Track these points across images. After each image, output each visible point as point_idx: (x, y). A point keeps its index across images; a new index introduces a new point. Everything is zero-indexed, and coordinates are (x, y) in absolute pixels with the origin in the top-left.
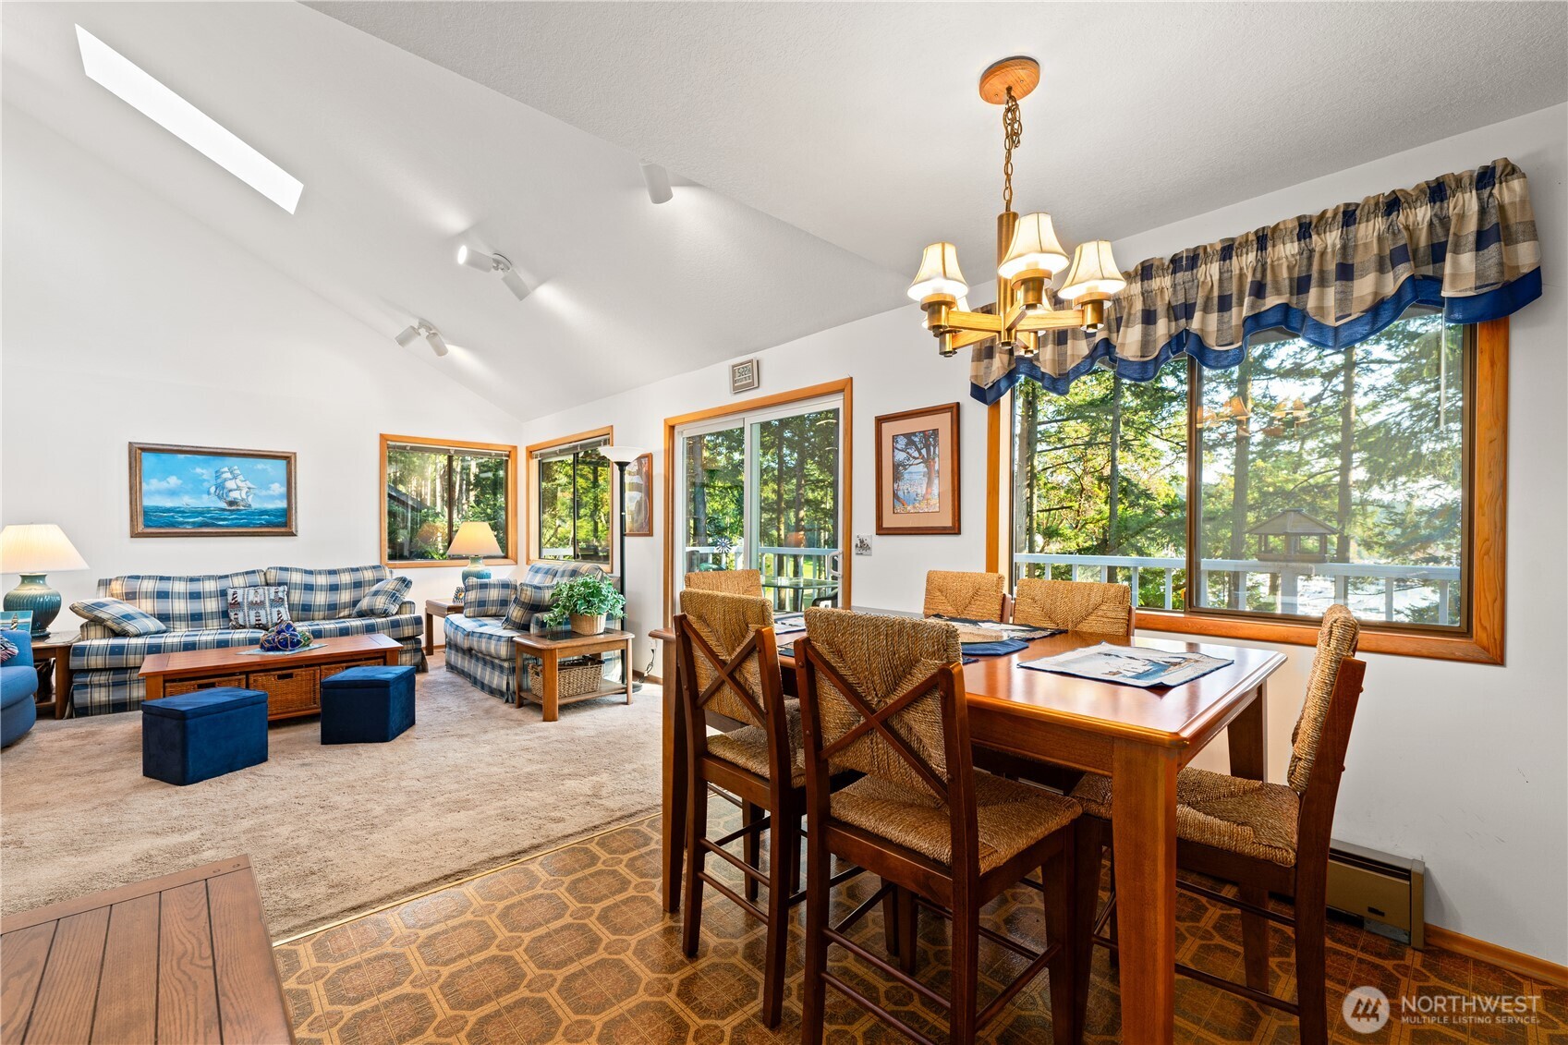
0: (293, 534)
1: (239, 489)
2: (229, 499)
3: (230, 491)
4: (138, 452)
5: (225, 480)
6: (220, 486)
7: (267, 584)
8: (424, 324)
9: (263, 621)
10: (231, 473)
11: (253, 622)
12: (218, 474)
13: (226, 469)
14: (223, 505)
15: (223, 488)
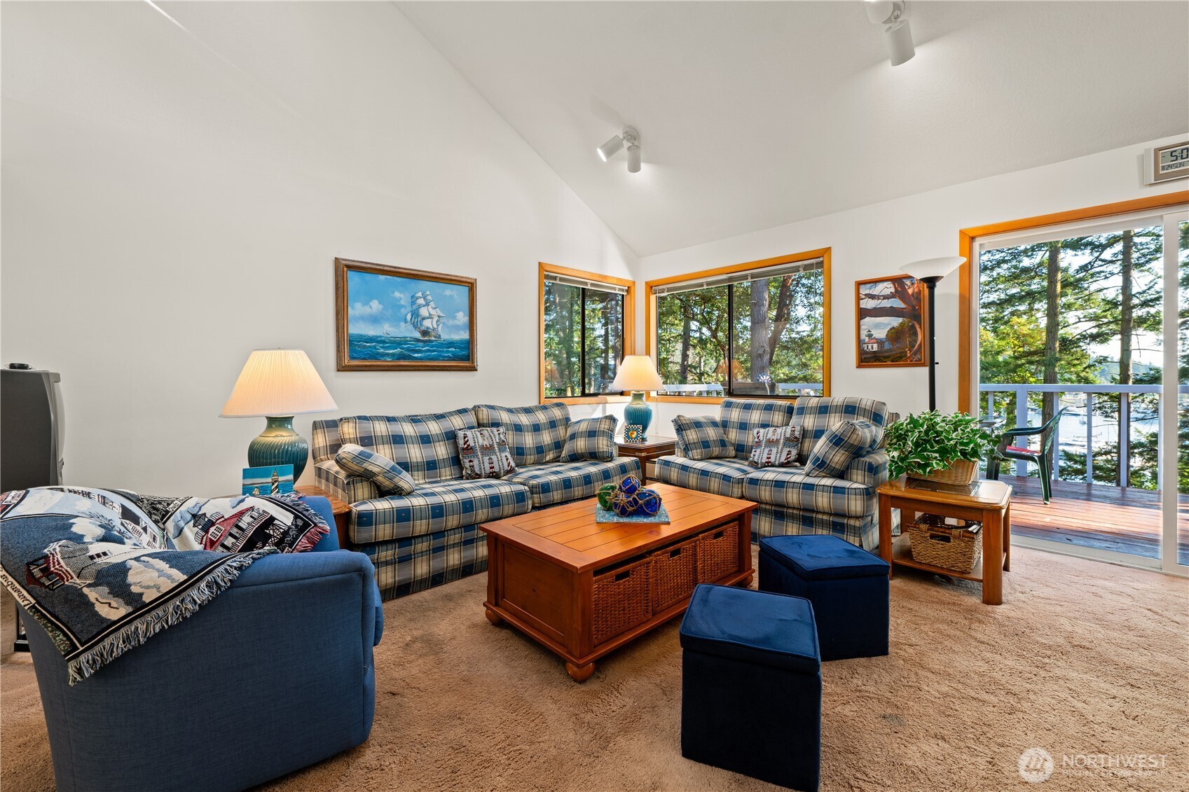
0: (474, 369)
1: (430, 317)
2: (423, 328)
3: (424, 319)
4: (344, 269)
5: (420, 306)
6: (415, 314)
7: (480, 425)
9: (496, 469)
10: (425, 298)
11: (488, 470)
12: (414, 299)
13: (420, 294)
14: (418, 335)
15: (418, 315)
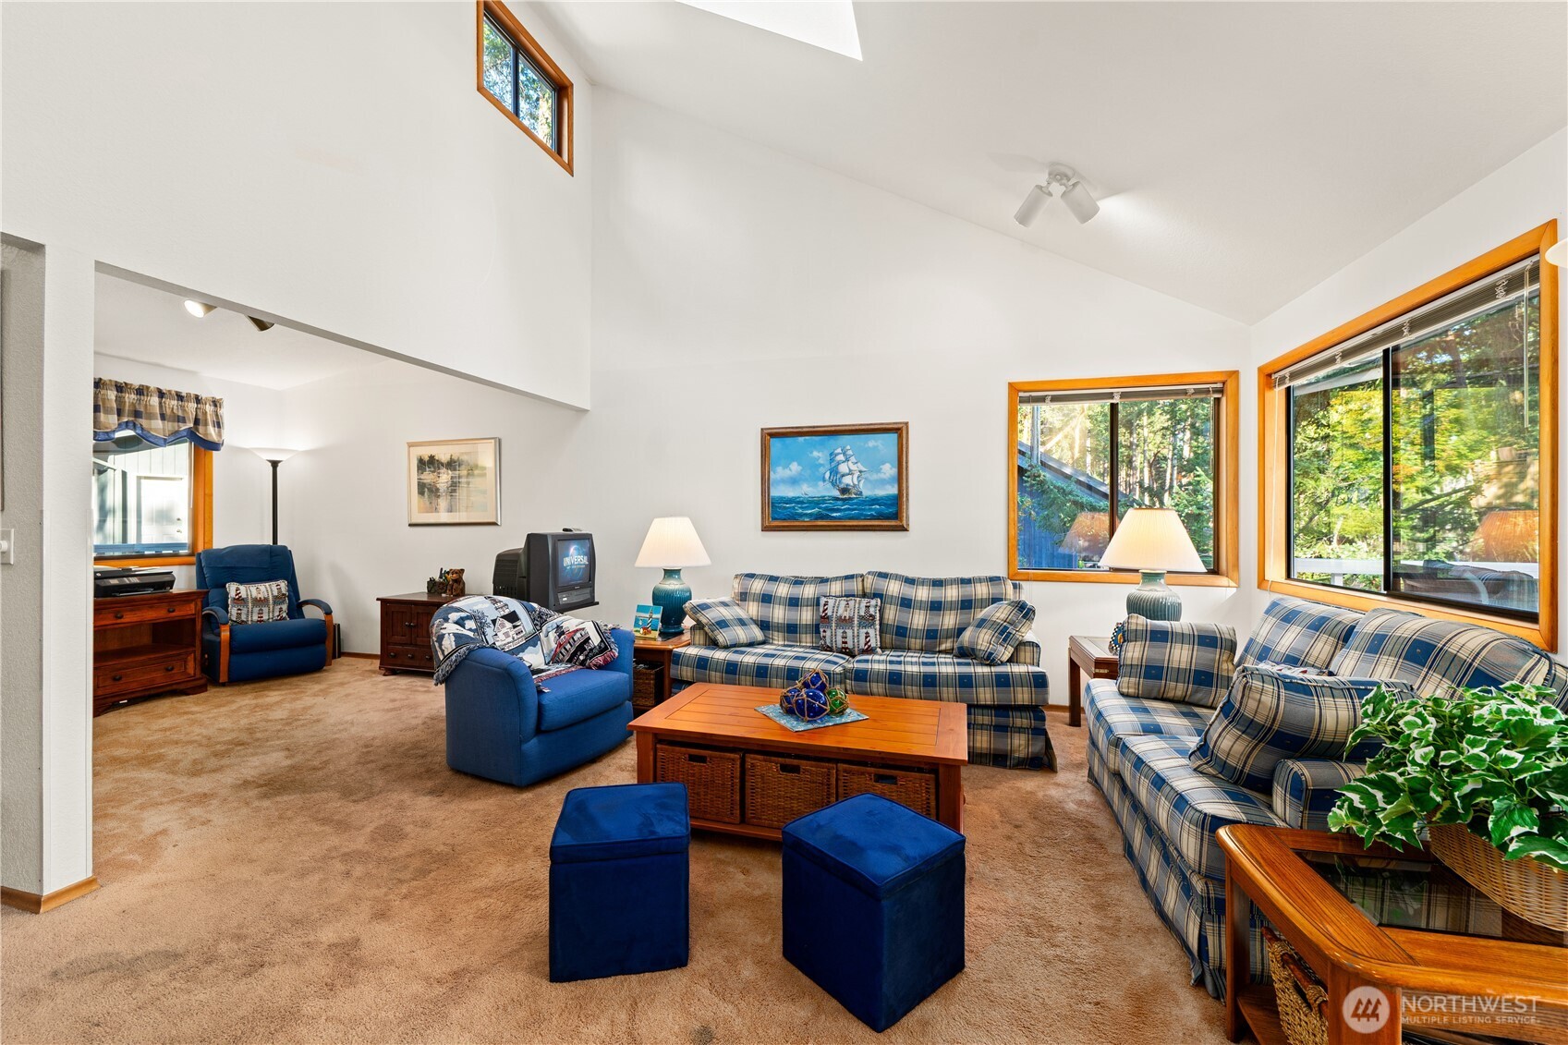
0: (903, 529)
1: (851, 473)
2: (842, 486)
3: (843, 476)
4: (768, 439)
5: (839, 463)
6: (834, 471)
8: (1058, 175)
9: (850, 645)
10: (844, 454)
11: (840, 645)
12: (833, 455)
13: (839, 450)
14: (837, 493)
15: (837, 473)
